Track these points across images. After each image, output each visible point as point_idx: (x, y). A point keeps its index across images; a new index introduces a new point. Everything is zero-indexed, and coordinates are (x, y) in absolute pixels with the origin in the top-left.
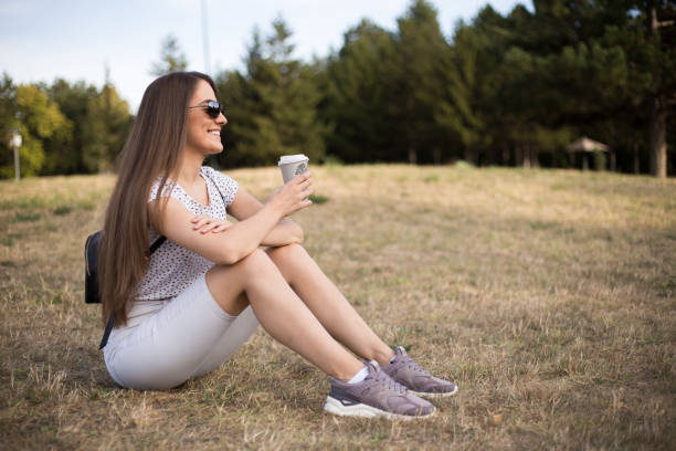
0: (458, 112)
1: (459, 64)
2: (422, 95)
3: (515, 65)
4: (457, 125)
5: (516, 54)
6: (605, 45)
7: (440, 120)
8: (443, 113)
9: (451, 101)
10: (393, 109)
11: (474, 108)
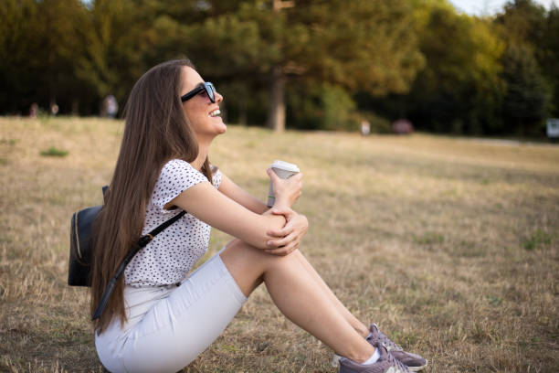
0: (95, 68)
1: (97, 26)
2: (63, 51)
3: (162, 32)
4: (94, 78)
5: (165, 22)
6: (241, 20)
7: (80, 74)
8: (81, 67)
9: (90, 58)
10: (35, 62)
11: (110, 66)
